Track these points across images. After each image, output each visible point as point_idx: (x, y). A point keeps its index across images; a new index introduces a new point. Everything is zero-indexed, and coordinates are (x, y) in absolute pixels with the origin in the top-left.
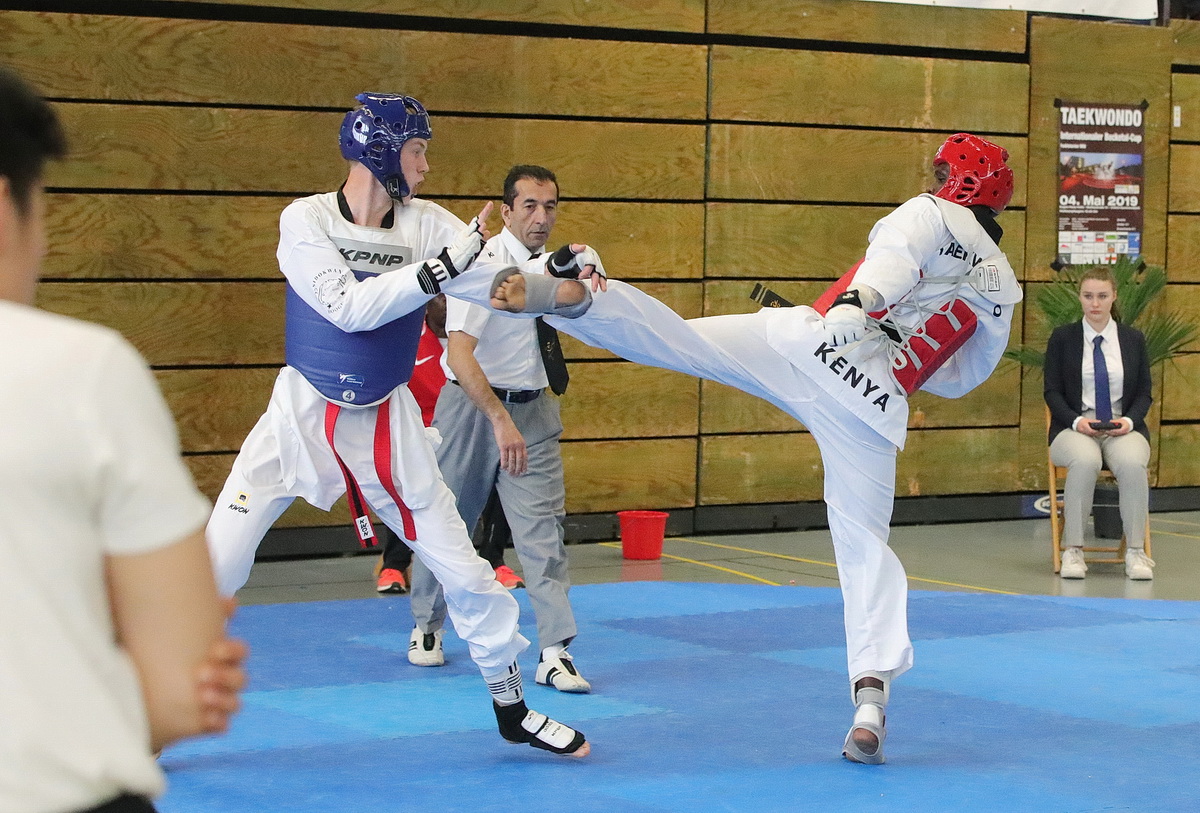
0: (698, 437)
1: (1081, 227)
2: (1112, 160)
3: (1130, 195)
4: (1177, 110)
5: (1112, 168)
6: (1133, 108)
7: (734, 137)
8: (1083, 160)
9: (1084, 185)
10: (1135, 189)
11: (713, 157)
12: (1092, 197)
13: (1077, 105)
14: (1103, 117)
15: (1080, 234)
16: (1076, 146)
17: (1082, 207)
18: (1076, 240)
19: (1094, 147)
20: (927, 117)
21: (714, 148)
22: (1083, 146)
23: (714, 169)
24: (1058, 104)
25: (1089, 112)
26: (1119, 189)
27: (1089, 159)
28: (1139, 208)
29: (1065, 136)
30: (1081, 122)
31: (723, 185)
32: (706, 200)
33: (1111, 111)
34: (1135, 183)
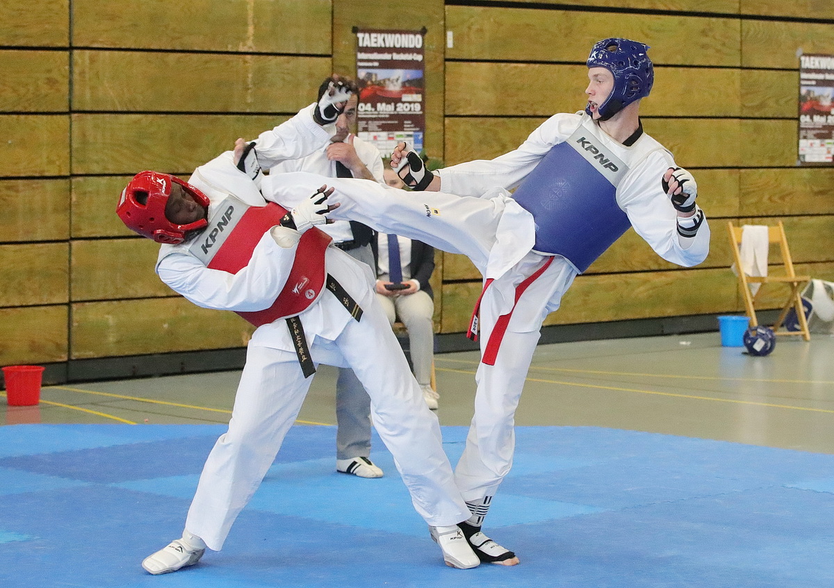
0: (69, 304)
1: (376, 128)
2: (399, 75)
3: (414, 102)
4: (450, 34)
5: (400, 81)
6: (415, 33)
7: (92, 61)
8: (376, 75)
9: (377, 95)
10: (418, 98)
11: (76, 77)
12: (384, 104)
13: (370, 31)
14: (392, 40)
15: (375, 134)
16: (370, 64)
17: (376, 113)
18: (372, 138)
19: (385, 65)
20: (250, 43)
21: (76, 70)
22: (376, 64)
23: (76, 87)
24: (355, 30)
25: (380, 37)
26: (406, 98)
27: (381, 74)
28: (421, 113)
29: (361, 56)
30: (374, 45)
31: (85, 98)
32: (71, 112)
33: (398, 36)
34: (417, 93)
